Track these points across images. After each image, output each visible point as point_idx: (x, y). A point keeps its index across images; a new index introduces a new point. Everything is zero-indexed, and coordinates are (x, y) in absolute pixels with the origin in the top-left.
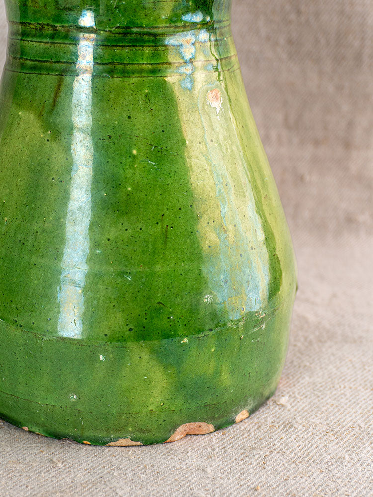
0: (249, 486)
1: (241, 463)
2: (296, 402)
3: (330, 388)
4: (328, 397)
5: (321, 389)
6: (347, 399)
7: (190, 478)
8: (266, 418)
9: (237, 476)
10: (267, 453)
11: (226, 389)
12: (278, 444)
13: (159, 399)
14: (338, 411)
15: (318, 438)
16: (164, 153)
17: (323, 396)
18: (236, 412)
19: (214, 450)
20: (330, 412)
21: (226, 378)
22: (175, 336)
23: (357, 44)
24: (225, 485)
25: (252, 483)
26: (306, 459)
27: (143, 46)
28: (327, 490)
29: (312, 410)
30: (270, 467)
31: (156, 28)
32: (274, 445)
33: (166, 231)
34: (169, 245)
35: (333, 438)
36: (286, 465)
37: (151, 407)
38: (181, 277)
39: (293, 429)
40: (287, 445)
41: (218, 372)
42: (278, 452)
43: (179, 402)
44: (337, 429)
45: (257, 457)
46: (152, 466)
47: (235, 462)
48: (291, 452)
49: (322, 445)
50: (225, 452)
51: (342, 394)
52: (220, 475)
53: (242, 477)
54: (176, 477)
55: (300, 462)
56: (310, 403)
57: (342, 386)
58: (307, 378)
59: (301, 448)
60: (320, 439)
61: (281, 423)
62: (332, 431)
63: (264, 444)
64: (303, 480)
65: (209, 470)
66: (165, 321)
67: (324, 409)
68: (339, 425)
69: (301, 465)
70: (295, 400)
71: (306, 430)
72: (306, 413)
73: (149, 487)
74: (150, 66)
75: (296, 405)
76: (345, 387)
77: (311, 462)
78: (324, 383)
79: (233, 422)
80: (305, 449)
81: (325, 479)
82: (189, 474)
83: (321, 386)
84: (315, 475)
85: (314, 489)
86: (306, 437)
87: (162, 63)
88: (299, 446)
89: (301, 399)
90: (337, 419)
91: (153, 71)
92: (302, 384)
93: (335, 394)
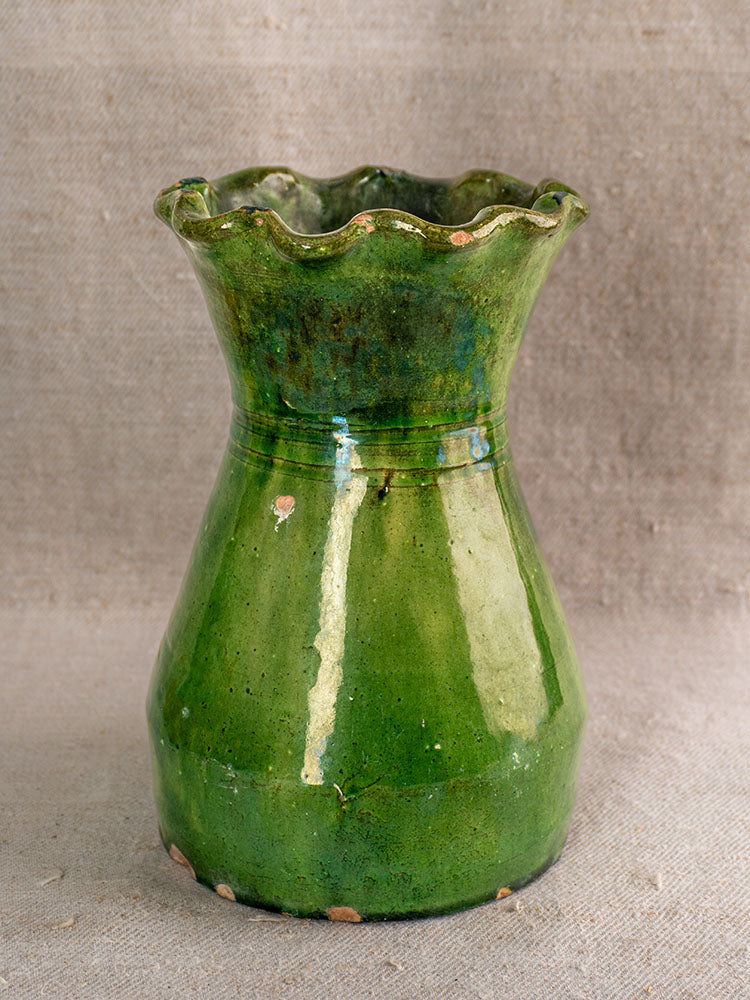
0: (635, 986)
1: (621, 959)
2: (677, 881)
3: (719, 860)
4: (717, 872)
5: (707, 861)
6: (742, 874)
7: (563, 978)
8: (642, 901)
9: (619, 975)
10: (651, 947)
12: (662, 935)
14: (733, 890)
15: (710, 926)
17: (710, 872)
19: (584, 942)
20: (722, 893)
23: (724, 337)
24: (606, 986)
25: (639, 983)
26: (700, 952)
28: (729, 987)
29: (699, 891)
30: (657, 963)
32: (657, 936)
35: (729, 926)
36: (676, 960)
39: (678, 916)
40: (673, 936)
42: (664, 945)
44: (734, 914)
45: (638, 951)
46: (514, 965)
47: (613, 958)
48: (680, 945)
49: (717, 935)
50: (599, 945)
51: (735, 868)
52: (598, 974)
53: (626, 976)
54: (546, 978)
55: (693, 956)
56: (695, 880)
57: (735, 857)
58: (688, 847)
59: (691, 939)
60: (714, 927)
61: (662, 908)
62: (727, 916)
63: (645, 935)
64: (699, 977)
65: (583, 968)
67: (714, 888)
68: (735, 909)
69: (693, 960)
70: (675, 878)
71: (694, 917)
72: (692, 895)
73: (516, 990)
75: (677, 884)
76: (738, 858)
77: (705, 955)
78: (710, 854)
80: (697, 940)
81: (725, 975)
82: (560, 973)
83: (707, 858)
84: (712, 972)
85: (713, 987)
86: (696, 926)
88: (689, 937)
89: (683, 877)
90: (733, 901)
92: (682, 854)
93: (726, 868)
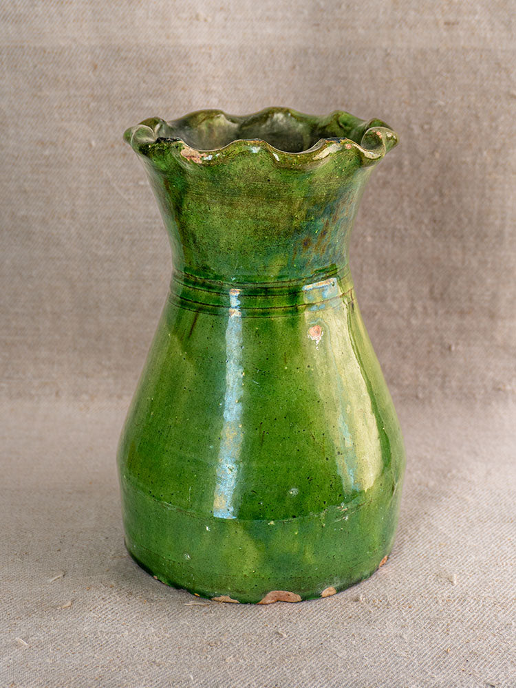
11: (310, 567)
13: (251, 567)
16: (267, 375)
18: (323, 588)
21: (309, 557)
22: (263, 518)
27: (256, 296)
31: (266, 283)
33: (263, 436)
34: (264, 446)
37: (245, 573)
38: (272, 473)
41: (302, 552)
43: (268, 572)
66: (256, 506)
74: (261, 310)
79: (319, 596)
87: (271, 308)
91: (263, 314)
